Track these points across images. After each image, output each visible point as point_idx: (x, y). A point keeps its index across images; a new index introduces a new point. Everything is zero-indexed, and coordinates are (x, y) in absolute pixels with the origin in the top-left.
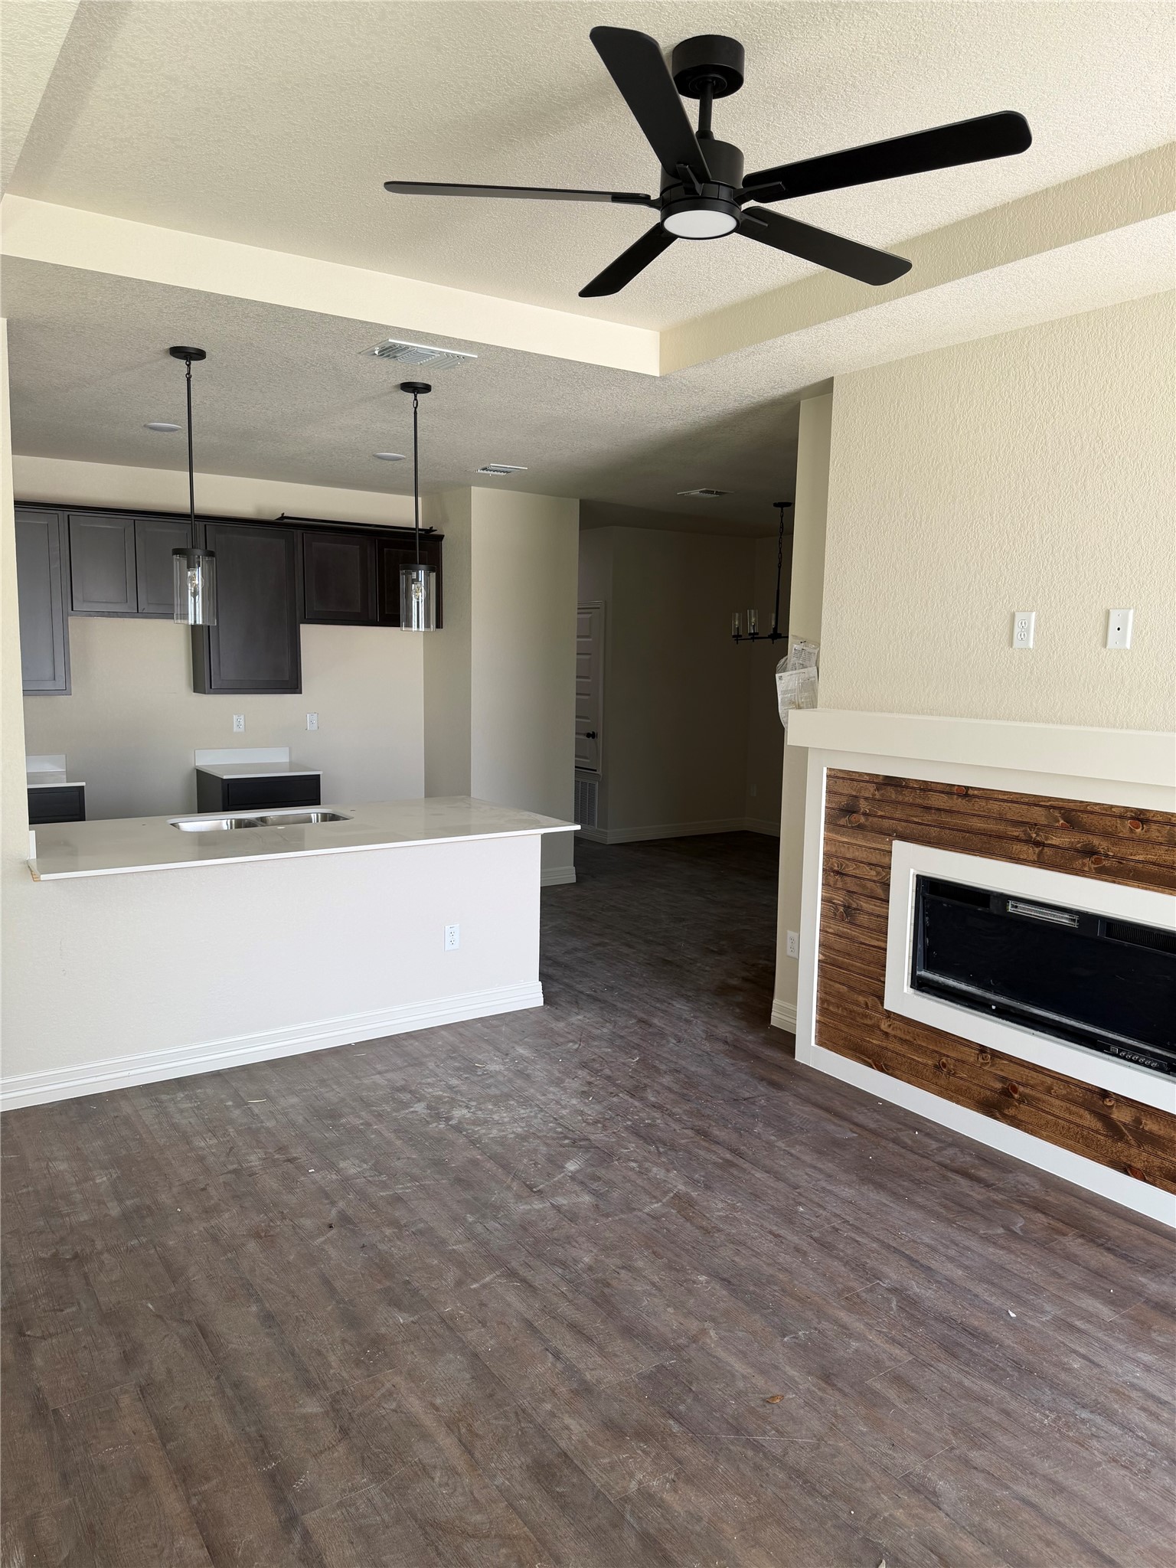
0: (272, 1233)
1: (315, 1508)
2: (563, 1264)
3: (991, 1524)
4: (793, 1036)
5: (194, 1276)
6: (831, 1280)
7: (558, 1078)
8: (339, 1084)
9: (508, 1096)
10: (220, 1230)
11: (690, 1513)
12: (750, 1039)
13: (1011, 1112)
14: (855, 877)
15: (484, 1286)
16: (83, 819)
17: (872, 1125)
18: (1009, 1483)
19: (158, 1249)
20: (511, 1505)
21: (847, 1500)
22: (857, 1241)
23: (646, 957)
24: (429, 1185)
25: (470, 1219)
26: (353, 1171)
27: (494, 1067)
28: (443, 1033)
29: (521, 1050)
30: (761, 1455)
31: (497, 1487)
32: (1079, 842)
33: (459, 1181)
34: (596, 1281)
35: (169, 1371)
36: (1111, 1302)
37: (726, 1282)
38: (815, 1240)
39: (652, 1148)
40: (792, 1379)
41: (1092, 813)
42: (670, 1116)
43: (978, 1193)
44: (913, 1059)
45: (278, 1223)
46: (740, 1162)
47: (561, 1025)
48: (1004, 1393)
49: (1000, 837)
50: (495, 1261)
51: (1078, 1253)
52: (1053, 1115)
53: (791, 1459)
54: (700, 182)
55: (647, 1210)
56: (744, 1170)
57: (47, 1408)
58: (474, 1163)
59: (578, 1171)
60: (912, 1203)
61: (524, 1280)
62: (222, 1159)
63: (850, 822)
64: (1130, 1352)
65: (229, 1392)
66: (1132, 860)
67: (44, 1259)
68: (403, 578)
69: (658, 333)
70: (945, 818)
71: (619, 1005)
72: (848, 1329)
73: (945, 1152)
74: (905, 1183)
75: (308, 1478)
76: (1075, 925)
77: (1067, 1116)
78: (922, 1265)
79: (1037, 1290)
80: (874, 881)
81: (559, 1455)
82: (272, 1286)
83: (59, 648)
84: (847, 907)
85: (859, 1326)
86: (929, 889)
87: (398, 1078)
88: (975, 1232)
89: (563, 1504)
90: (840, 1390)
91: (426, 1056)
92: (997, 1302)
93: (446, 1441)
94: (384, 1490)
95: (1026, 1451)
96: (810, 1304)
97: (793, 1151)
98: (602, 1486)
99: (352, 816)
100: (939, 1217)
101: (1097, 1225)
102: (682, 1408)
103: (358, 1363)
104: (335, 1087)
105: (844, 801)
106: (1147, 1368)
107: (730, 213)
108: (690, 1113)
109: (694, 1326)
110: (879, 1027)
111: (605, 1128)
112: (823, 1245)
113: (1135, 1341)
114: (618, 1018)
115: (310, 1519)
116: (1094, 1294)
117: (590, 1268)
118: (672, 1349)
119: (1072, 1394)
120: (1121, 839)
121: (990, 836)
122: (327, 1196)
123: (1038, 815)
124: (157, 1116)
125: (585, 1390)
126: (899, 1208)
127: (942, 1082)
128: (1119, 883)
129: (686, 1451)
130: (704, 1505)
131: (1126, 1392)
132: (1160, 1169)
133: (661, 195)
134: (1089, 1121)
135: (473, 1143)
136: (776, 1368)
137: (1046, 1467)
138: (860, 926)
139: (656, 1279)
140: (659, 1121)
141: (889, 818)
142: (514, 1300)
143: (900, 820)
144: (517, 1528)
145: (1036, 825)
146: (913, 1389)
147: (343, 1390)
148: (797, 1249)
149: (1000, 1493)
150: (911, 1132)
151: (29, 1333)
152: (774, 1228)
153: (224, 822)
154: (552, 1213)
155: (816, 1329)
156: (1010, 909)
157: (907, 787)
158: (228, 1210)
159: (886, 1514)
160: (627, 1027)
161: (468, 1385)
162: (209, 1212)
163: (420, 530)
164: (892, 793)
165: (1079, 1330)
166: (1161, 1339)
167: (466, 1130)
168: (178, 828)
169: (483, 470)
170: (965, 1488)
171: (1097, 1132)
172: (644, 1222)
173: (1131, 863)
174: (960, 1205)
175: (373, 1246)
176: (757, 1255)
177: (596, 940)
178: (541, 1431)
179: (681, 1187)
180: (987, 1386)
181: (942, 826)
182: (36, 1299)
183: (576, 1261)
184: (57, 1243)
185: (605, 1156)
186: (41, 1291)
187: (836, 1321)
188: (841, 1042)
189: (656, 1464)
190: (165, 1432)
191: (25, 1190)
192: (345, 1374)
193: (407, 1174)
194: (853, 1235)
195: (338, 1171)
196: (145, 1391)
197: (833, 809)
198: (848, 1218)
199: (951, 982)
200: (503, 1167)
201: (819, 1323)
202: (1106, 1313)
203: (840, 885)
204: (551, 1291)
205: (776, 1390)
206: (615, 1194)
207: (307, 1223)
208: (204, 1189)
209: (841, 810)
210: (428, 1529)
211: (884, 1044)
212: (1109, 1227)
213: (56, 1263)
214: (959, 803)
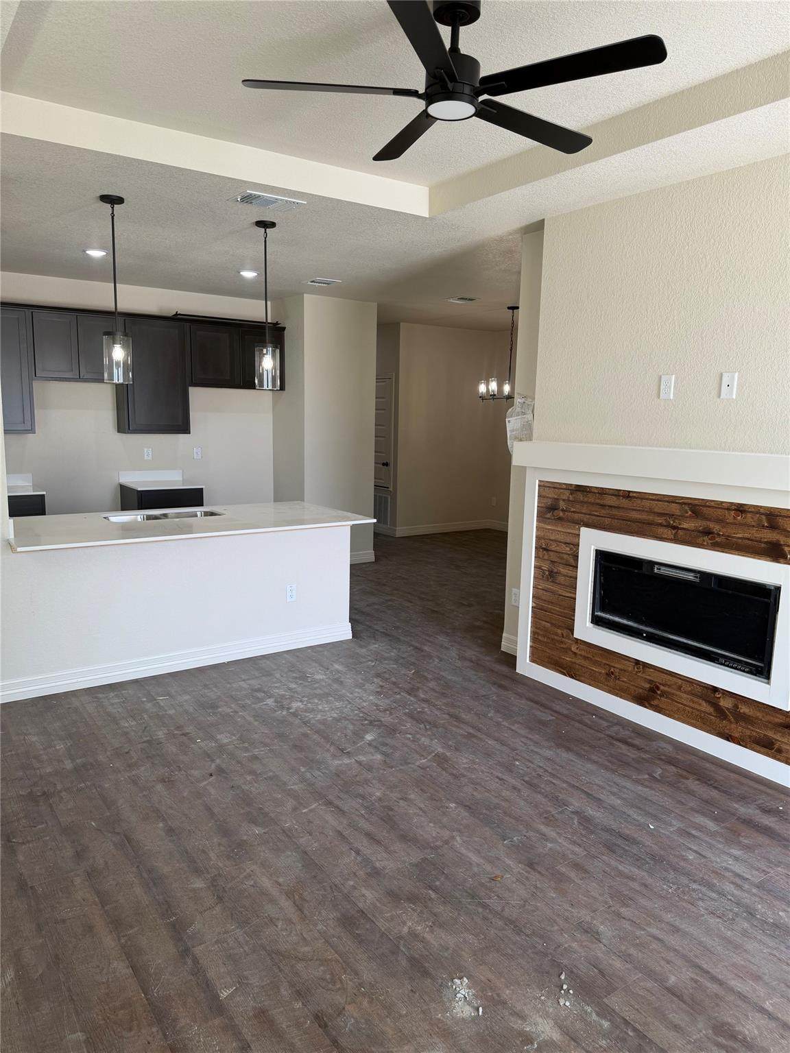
0: (172, 779)
1: (201, 944)
2: (363, 797)
3: (632, 951)
4: (516, 657)
5: (122, 805)
6: (536, 806)
7: (361, 683)
8: (216, 686)
9: (328, 695)
10: (139, 778)
11: (441, 945)
12: (488, 660)
13: (655, 702)
14: (557, 552)
15: (311, 811)
16: (43, 513)
17: (565, 712)
18: (645, 927)
19: (98, 789)
20: (327, 941)
21: (541, 937)
22: (553, 783)
23: (420, 608)
24: (276, 749)
25: (303, 770)
26: (226, 741)
27: (318, 677)
28: (285, 655)
29: (337, 666)
30: (488, 911)
31: (318, 931)
32: (701, 526)
33: (295, 746)
34: (384, 807)
35: (106, 863)
36: (716, 819)
37: (468, 808)
38: (526, 782)
39: (422, 726)
40: (509, 866)
41: (709, 507)
42: (433, 706)
43: (632, 754)
44: (592, 670)
45: (177, 773)
46: (479, 734)
47: (364, 650)
48: (645, 874)
49: (650, 524)
50: (319, 795)
51: (695, 789)
52: (682, 704)
53: (507, 913)
54: (451, 82)
55: (418, 763)
56: (481, 739)
57: (27, 885)
58: (305, 735)
59: (373, 740)
60: (589, 759)
61: (337, 807)
62: (140, 734)
63: (554, 516)
64: (726, 849)
65: (145, 875)
66: (733, 537)
67: (23, 796)
68: (257, 353)
69: (427, 189)
70: (615, 512)
71: (401, 637)
72: (545, 836)
73: (612, 728)
74: (586, 748)
75: (197, 926)
76: (698, 580)
77: (691, 704)
78: (594, 797)
79: (668, 811)
80: (569, 555)
81: (358, 912)
82: (172, 811)
83: (27, 402)
84: (551, 572)
85: (553, 834)
86: (605, 559)
87: (255, 683)
88: (628, 777)
89: (360, 940)
90: (539, 873)
91: (274, 670)
92: (641, 819)
93: (285, 903)
94: (245, 933)
95: (656, 908)
96: (522, 821)
97: (513, 728)
98: (385, 930)
99: (224, 512)
100: (606, 768)
101: (708, 773)
102: (438, 883)
103: (229, 858)
104: (214, 689)
105: (549, 502)
106: (736, 859)
107: (471, 103)
108: (446, 705)
109: (446, 834)
110: (570, 649)
111: (391, 714)
112: (531, 785)
113: (729, 842)
114: (401, 647)
115: (198, 950)
116: (704, 814)
117: (380, 799)
118: (432, 848)
119: (687, 874)
120: (727, 523)
121: (644, 523)
122: (209, 756)
123: (674, 508)
124: (96, 708)
125: (376, 873)
126: (581, 763)
127: (611, 684)
128: (726, 553)
129: (440, 909)
130: (450, 940)
131: (722, 873)
132: (750, 737)
133: (426, 90)
134: (705, 707)
135: (305, 723)
136: (499, 859)
137: (668, 917)
138: (559, 584)
139: (422, 806)
140: (426, 709)
141: (578, 513)
142: (331, 819)
143: (585, 514)
144: (330, 955)
145: (673, 515)
146: (586, 871)
147: (219, 874)
148: (514, 788)
149: (638, 933)
150: (590, 717)
151: (14, 840)
152: (500, 775)
153: (139, 517)
154: (356, 765)
155: (525, 836)
156: (656, 571)
157: (590, 492)
158: (143, 765)
159: (566, 946)
160: (406, 652)
161: (300, 870)
162: (130, 766)
163: (269, 323)
164: (580, 496)
165: (694, 836)
166: (746, 841)
167: (300, 715)
168: (108, 520)
169: (312, 282)
170: (616, 929)
171: (710, 714)
172: (414, 771)
173: (735, 539)
174: (622, 762)
175: (239, 787)
176: (489, 791)
177: (389, 598)
178: (347, 897)
179: (440, 750)
180: (634, 869)
181: (613, 517)
182: (18, 820)
183: (371, 795)
184: (32, 786)
185: (392, 731)
186: (21, 815)
187: (538, 831)
188: (546, 660)
189: (420, 916)
190: (104, 899)
191: (9, 753)
192: (221, 865)
193: (262, 743)
194: (551, 779)
195: (216, 741)
196: (91, 874)
197: (542, 507)
198: (547, 768)
199: (617, 619)
200: (324, 738)
201: (527, 832)
202: (711, 825)
203: (546, 557)
204: (353, 813)
205: (498, 872)
206: (397, 754)
207: (196, 773)
208: (127, 753)
209: (547, 508)
210: (273, 955)
211: (573, 660)
212: (716, 774)
213: (32, 797)
214: (624, 502)
